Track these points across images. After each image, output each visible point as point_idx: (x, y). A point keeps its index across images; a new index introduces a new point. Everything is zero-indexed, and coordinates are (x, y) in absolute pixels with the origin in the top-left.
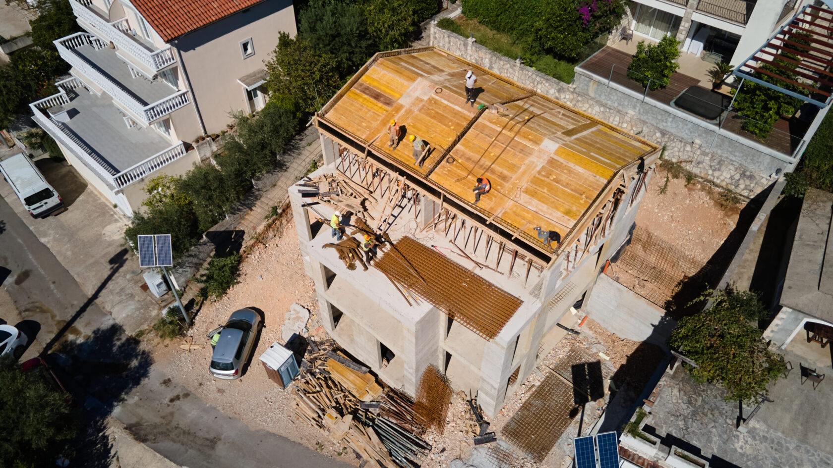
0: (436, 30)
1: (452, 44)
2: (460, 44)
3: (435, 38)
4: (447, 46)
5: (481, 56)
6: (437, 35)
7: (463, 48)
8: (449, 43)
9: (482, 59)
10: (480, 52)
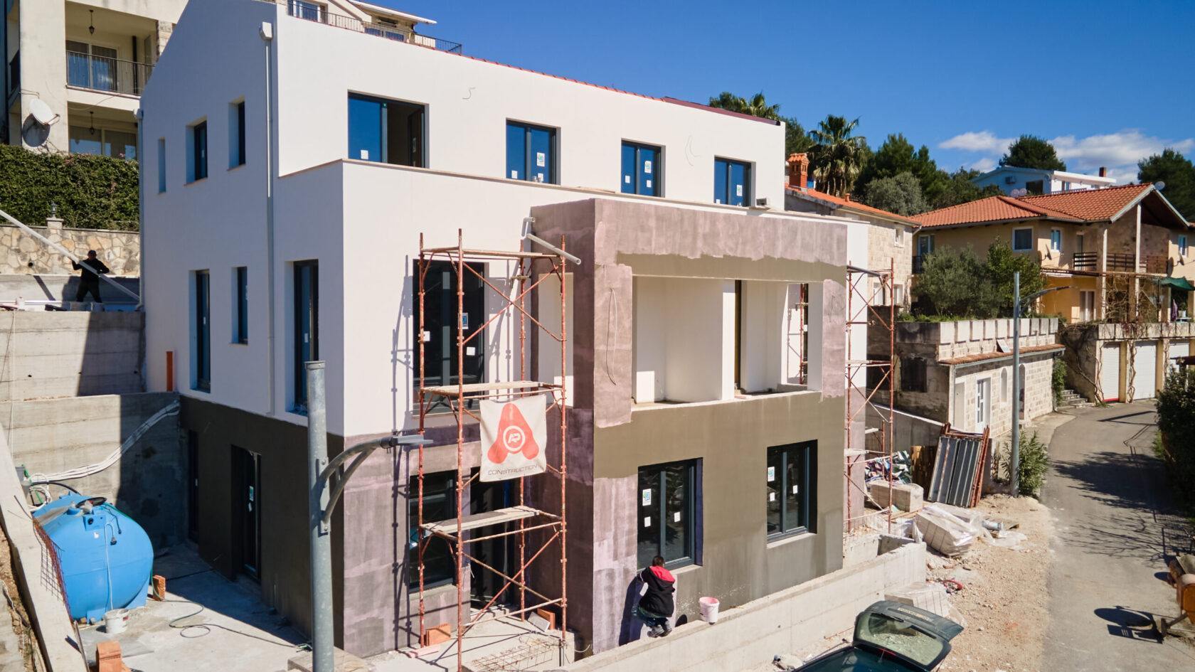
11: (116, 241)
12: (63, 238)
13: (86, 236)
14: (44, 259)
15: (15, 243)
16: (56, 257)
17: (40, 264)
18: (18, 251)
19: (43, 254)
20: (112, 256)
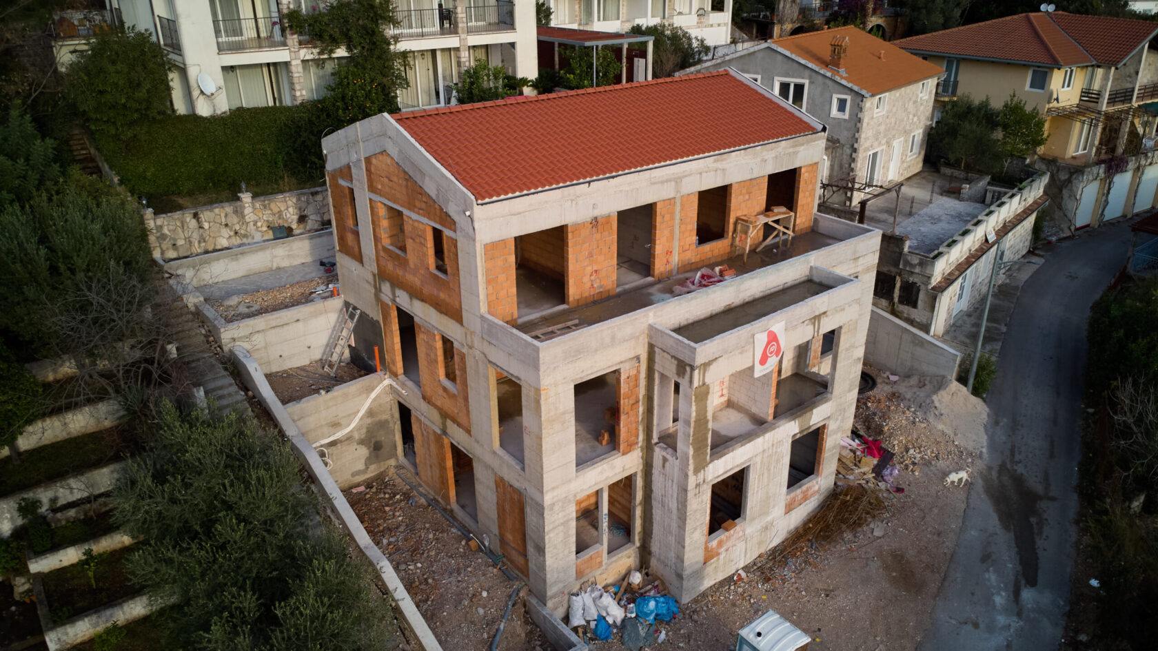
0: (159, 222)
1: (206, 225)
2: (226, 215)
3: (163, 237)
4: (196, 236)
5: (276, 210)
6: (166, 231)
7: (234, 220)
8: (201, 227)
9: (280, 212)
10: (273, 206)
11: (290, 203)
12: (254, 208)
13: (269, 204)
14: (244, 227)
15: (223, 220)
16: (252, 224)
17: (242, 232)
18: (226, 225)
19: (243, 224)
20: (288, 215)
